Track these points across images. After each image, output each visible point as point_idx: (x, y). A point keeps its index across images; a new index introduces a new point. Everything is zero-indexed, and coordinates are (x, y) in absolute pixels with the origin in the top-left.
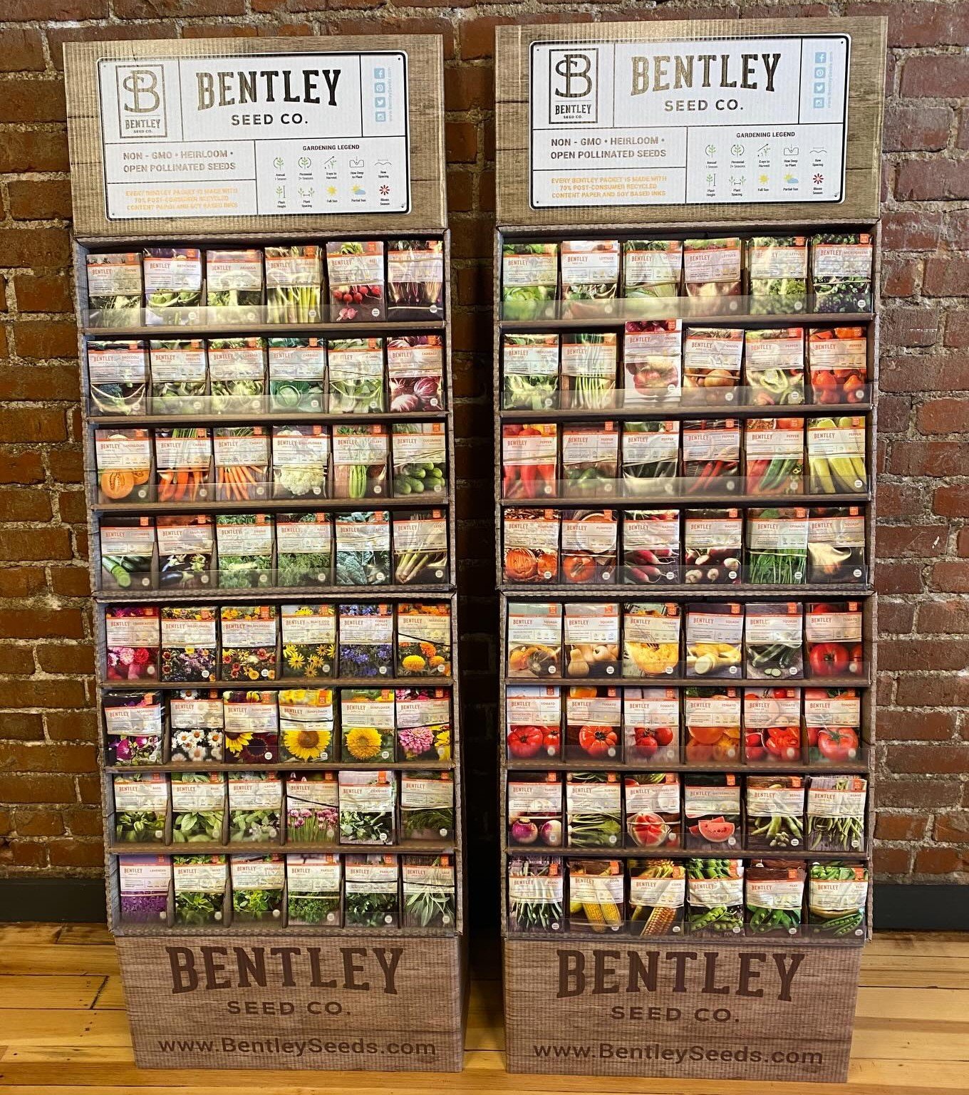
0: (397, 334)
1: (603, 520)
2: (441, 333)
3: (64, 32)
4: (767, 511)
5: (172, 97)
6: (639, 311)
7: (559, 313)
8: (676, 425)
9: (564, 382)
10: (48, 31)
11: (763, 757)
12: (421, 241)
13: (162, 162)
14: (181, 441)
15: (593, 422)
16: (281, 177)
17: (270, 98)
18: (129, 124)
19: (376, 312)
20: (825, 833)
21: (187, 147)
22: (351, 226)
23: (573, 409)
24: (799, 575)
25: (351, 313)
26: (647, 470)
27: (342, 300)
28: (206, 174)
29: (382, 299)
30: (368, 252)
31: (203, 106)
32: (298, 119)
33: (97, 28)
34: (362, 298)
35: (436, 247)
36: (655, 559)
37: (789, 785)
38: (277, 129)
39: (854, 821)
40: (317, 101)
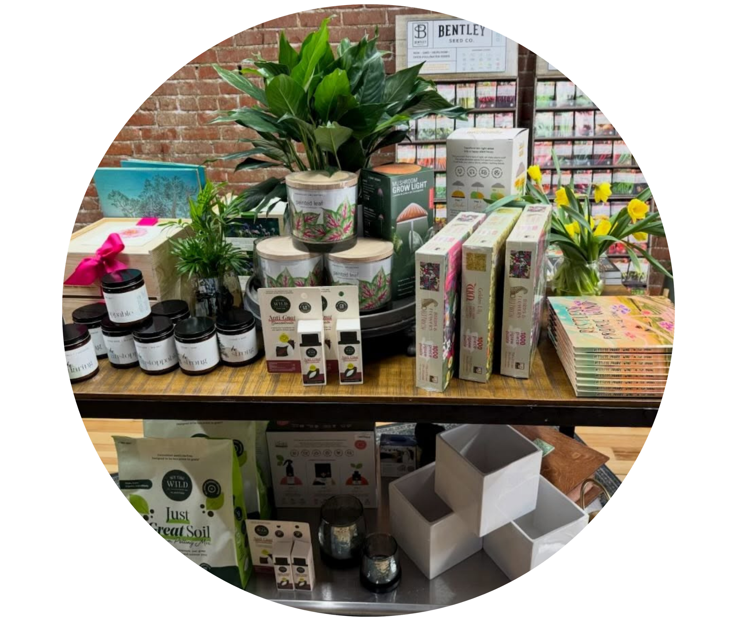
0: (499, 112)
1: (567, 174)
2: (514, 112)
3: (394, 11)
4: (623, 170)
5: (430, 34)
6: (580, 105)
7: (554, 105)
8: (592, 142)
9: (556, 127)
10: (388, 11)
11: (615, 252)
12: (509, 80)
13: (426, 55)
14: (425, 150)
15: (564, 141)
16: (464, 60)
17: (462, 33)
18: (416, 42)
19: (492, 105)
20: (633, 277)
21: (434, 50)
22: (487, 76)
23: (558, 136)
24: (630, 192)
25: (484, 106)
26: (582, 157)
27: (482, 101)
28: (440, 59)
29: (495, 101)
30: (492, 85)
31: (440, 36)
32: (471, 40)
33: (405, 10)
34: (488, 101)
35: (513, 83)
36: (583, 187)
37: (623, 262)
38: (464, 44)
39: (643, 274)
40: (478, 34)
